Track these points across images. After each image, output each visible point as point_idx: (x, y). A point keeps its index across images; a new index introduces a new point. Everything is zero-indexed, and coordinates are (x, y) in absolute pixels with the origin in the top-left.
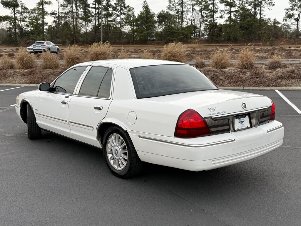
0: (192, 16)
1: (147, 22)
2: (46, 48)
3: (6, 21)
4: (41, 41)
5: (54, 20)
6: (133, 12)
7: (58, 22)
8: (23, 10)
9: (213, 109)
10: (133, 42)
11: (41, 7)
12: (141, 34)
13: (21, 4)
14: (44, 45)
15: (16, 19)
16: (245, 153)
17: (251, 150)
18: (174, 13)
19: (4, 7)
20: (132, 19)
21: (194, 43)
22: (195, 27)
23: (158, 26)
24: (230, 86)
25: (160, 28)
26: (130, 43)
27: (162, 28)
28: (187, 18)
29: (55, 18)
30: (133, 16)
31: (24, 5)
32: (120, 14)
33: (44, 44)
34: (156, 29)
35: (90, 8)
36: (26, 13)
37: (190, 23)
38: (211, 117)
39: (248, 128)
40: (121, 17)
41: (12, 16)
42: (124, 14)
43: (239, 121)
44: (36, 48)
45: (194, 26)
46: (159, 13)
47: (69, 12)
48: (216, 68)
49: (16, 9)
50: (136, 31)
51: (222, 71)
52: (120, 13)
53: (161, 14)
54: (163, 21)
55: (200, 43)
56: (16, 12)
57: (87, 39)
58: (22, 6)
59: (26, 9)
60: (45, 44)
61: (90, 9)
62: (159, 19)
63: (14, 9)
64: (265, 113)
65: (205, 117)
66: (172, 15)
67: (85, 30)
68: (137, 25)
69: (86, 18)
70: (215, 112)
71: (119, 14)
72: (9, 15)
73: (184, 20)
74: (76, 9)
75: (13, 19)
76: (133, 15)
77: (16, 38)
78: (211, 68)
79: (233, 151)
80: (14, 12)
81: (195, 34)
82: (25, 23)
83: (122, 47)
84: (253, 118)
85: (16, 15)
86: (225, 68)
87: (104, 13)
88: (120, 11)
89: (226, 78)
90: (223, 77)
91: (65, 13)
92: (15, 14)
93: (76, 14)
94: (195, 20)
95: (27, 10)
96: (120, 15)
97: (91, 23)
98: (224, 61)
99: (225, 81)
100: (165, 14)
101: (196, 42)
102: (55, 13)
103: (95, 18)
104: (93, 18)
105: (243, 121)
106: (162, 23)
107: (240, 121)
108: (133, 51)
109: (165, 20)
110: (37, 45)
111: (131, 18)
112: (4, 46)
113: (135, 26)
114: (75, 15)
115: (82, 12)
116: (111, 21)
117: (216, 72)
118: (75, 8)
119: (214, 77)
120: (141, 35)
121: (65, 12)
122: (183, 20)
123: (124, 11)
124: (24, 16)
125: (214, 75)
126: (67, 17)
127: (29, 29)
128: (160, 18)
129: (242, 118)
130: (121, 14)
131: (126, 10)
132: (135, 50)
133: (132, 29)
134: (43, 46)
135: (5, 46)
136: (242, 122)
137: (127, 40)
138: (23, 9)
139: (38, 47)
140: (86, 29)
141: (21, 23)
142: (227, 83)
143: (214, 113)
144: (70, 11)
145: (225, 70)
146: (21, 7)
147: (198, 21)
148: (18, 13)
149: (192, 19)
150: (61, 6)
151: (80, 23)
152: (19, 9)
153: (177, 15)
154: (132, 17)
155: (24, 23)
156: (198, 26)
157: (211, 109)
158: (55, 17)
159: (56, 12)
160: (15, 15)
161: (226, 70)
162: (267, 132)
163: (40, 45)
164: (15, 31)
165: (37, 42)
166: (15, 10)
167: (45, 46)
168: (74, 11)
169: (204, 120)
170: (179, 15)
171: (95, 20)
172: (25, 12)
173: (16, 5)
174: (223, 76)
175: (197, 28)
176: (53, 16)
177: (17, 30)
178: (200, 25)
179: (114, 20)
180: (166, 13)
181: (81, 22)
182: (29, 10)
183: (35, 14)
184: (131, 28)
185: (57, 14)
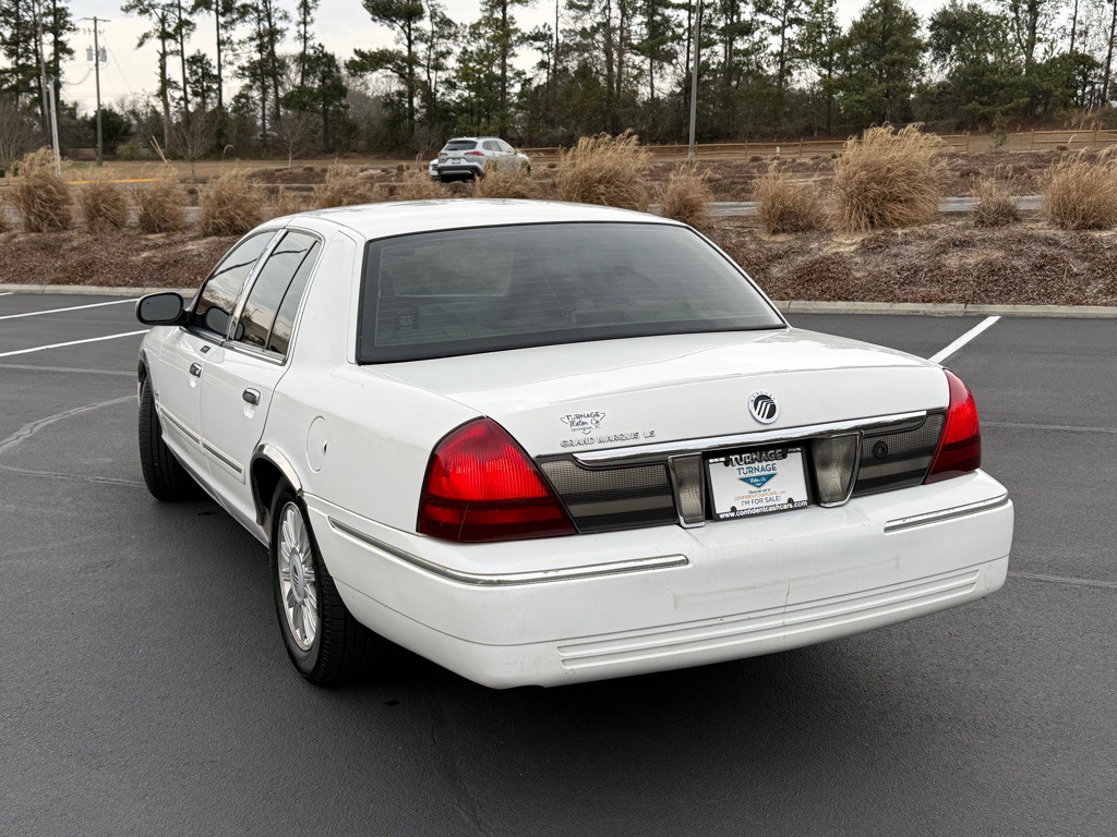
0: (1074, 19)
1: (883, 50)
2: (481, 163)
3: (380, 71)
4: (465, 139)
5: (539, 60)
6: (830, 13)
7: (555, 65)
8: (436, 29)
9: (588, 420)
10: (825, 127)
11: (498, 15)
12: (858, 97)
13: (432, 6)
14: (474, 153)
15: (412, 60)
16: (749, 619)
17: (785, 609)
18: (1002, 9)
19: (374, 20)
20: (824, 39)
21: (1077, 126)
22: (1087, 62)
23: (933, 61)
24: (1106, 305)
25: (935, 72)
26: (812, 133)
27: (947, 71)
28: (1056, 25)
29: (543, 52)
30: (829, 30)
31: (441, 9)
32: (783, 23)
33: (474, 148)
34: (923, 75)
35: (671, 9)
36: (448, 39)
37: (1063, 46)
38: (571, 454)
39: (792, 506)
40: (786, 36)
41: (401, 52)
42: (799, 22)
43: (743, 476)
44: (449, 163)
45: (1083, 56)
46: (939, 10)
47: (595, 30)
48: (1063, 226)
49: (413, 26)
50: (841, 84)
51: (1083, 241)
52: (782, 18)
53: (944, 13)
54: (952, 43)
55: (1102, 124)
56: (412, 38)
57: (655, 125)
58: (436, 14)
59: (448, 23)
60: (479, 148)
61: (669, 12)
62: (936, 36)
63: (409, 26)
64: (894, 443)
65: (543, 453)
66: (993, 16)
67: (649, 89)
68: (846, 63)
69: (656, 46)
70: (595, 433)
71: (780, 24)
72: (391, 50)
73: (1041, 36)
74: (623, 16)
75: (403, 60)
76: (831, 26)
77: (413, 130)
78: (1042, 229)
79: (676, 607)
80: (409, 38)
81: (1087, 89)
82: (443, 75)
83: (778, 148)
84: (826, 464)
85: (413, 48)
86: (1100, 227)
87: (721, 24)
88: (785, 12)
89: (1094, 271)
90: (1087, 264)
91: (583, 32)
92: (411, 43)
93: (622, 32)
94: (1086, 33)
95: (450, 26)
96: (784, 27)
97: (671, 63)
98: (1093, 199)
99: (1089, 284)
100: (962, 14)
101: (1088, 122)
102: (546, 35)
103: (686, 43)
104: (678, 44)
105: (767, 473)
106: (949, 50)
107: (749, 475)
108: (811, 162)
109: (962, 36)
110: (451, 154)
111: (824, 36)
112: (372, 156)
113: (838, 66)
114: (618, 39)
115: (641, 24)
116: (746, 53)
117: (1056, 244)
118: (619, 11)
119: (1041, 267)
120: (860, 102)
121: (584, 29)
122: (1034, 33)
123: (799, 11)
124: (439, 49)
125: (1043, 256)
126: (587, 45)
127: (454, 96)
128: (942, 31)
129: (764, 464)
130: (787, 23)
131: (808, 9)
132: (817, 158)
133: (825, 81)
134: (471, 156)
135: (377, 158)
136: (758, 477)
137: (801, 123)
138: (436, 23)
139: (453, 159)
140: (652, 87)
141: (431, 75)
142: (1100, 292)
143: (589, 436)
144: (599, 24)
145: (1097, 234)
146: (432, 18)
147: (1102, 36)
148: (421, 40)
149: (1073, 30)
150: (570, 8)
151: (634, 67)
152: (425, 25)
153: (1013, 15)
154: (825, 32)
155: (440, 73)
156: (1100, 57)
157: (577, 421)
158: (546, 49)
159: (550, 29)
160: (409, 47)
161: (1104, 234)
162: (887, 529)
163: (461, 153)
164: (411, 102)
165: (453, 140)
166: (410, 30)
167: (478, 153)
168: (615, 22)
169: (534, 467)
170: (1022, 16)
171: (685, 54)
172: (442, 36)
173: (414, 13)
174: (1084, 259)
175: (1093, 65)
176: (538, 44)
177: (416, 101)
178: (1107, 54)
179: (758, 48)
180: (966, 9)
181: (636, 63)
182: (456, 27)
183: (482, 41)
184: (819, 74)
185: (551, 37)
